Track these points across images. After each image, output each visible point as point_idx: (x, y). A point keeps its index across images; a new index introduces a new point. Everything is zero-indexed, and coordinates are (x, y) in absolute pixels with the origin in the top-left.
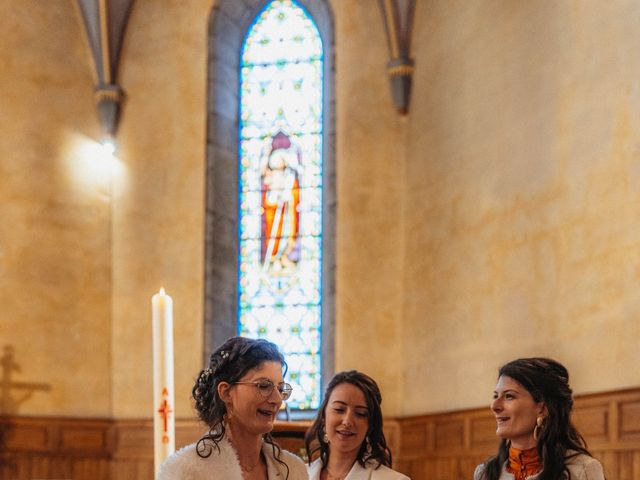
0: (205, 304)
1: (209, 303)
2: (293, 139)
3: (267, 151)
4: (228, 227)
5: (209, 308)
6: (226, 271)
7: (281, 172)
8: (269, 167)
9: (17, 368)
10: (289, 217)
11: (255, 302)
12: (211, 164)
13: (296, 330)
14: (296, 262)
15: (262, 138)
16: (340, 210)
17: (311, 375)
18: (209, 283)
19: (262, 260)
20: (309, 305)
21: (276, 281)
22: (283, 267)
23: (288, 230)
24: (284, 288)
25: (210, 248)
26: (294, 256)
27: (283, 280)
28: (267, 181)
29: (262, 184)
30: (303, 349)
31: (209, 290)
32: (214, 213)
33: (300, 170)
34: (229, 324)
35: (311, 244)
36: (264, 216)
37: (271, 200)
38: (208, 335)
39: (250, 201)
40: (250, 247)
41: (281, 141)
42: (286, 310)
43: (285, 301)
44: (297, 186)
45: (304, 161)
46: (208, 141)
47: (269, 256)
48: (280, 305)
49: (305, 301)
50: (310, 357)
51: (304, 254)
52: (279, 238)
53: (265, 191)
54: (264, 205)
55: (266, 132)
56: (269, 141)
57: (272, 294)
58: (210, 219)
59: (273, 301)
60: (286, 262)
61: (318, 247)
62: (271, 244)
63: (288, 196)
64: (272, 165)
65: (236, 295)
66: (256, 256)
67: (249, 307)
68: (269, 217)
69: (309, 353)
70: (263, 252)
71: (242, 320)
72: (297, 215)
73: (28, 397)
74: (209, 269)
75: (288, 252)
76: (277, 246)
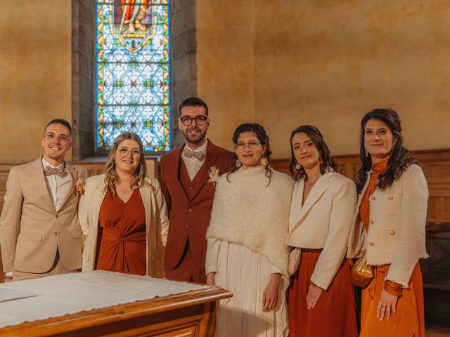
0: (73, 57)
5: (76, 60)
11: (111, 59)
14: (148, 26)
17: (163, 124)
19: (117, 23)
20: (161, 63)
21: (130, 41)
22: (136, 29)
24: (138, 47)
26: (146, 21)
27: (137, 41)
30: (156, 101)
35: (160, 11)
40: (106, 11)
42: (140, 66)
47: (123, 21)
48: (134, 63)
49: (156, 59)
50: (162, 109)
51: (155, 19)
52: (132, 4)
57: (127, 53)
59: (126, 58)
60: (138, 25)
62: (126, 8)
65: (93, 52)
66: (111, 19)
67: (105, 63)
69: (162, 105)
70: (117, 15)
71: (100, 74)
75: (140, 17)
76: (130, 12)
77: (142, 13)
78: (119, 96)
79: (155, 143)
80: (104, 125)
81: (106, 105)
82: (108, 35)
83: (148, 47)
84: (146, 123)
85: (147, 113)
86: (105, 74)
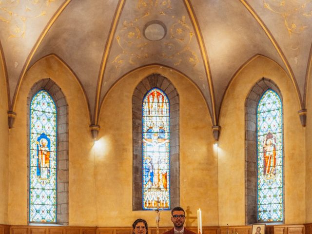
0: (245, 190)
1: (246, 189)
2: (274, 135)
3: (265, 140)
4: (253, 165)
5: (247, 191)
6: (253, 179)
7: (270, 146)
8: (266, 145)
9: (191, 213)
10: (272, 160)
11: (263, 188)
12: (246, 146)
13: (275, 196)
14: (275, 174)
15: (264, 135)
16: (285, 159)
17: (280, 210)
18: (246, 183)
19: (264, 174)
20: (279, 188)
21: (269, 180)
22: (271, 176)
23: (272, 164)
24: (271, 182)
25: (247, 172)
26: (274, 172)
27: (271, 180)
28: (265, 149)
29: (264, 150)
30: (278, 202)
31: (246, 186)
32: (247, 162)
33: (276, 145)
34: (254, 195)
35: (279, 168)
36: (265, 160)
37: (267, 155)
38: (246, 199)
39: (261, 155)
40: (261, 170)
41: (269, 136)
42: (272, 190)
43: (272, 187)
44: (275, 149)
45: (277, 142)
46: (245, 140)
47: (266, 173)
48: (270, 188)
49: (278, 186)
50: (280, 205)
51: (277, 171)
52: (269, 167)
53: (265, 152)
54: (265, 157)
55: (265, 133)
56: (266, 136)
57: (268, 185)
58: (246, 163)
59: (267, 187)
60: (271, 174)
61: (281, 169)
62: (267, 169)
63: (272, 153)
64: (267, 144)
65: (256, 185)
66: (262, 173)
67: (261, 189)
68: (266, 160)
69: (280, 203)
70: (265, 171)
71: (259, 194)
72: (275, 159)
73: (194, 221)
74: (246, 179)
75: (272, 171)
76: (269, 170)
77: (273, 170)
78: (265, 201)
79: (277, 218)
80: (260, 212)
81: (261, 204)
82: (262, 179)
83: (275, 182)
84: (274, 211)
85: (275, 207)
86: (261, 194)
